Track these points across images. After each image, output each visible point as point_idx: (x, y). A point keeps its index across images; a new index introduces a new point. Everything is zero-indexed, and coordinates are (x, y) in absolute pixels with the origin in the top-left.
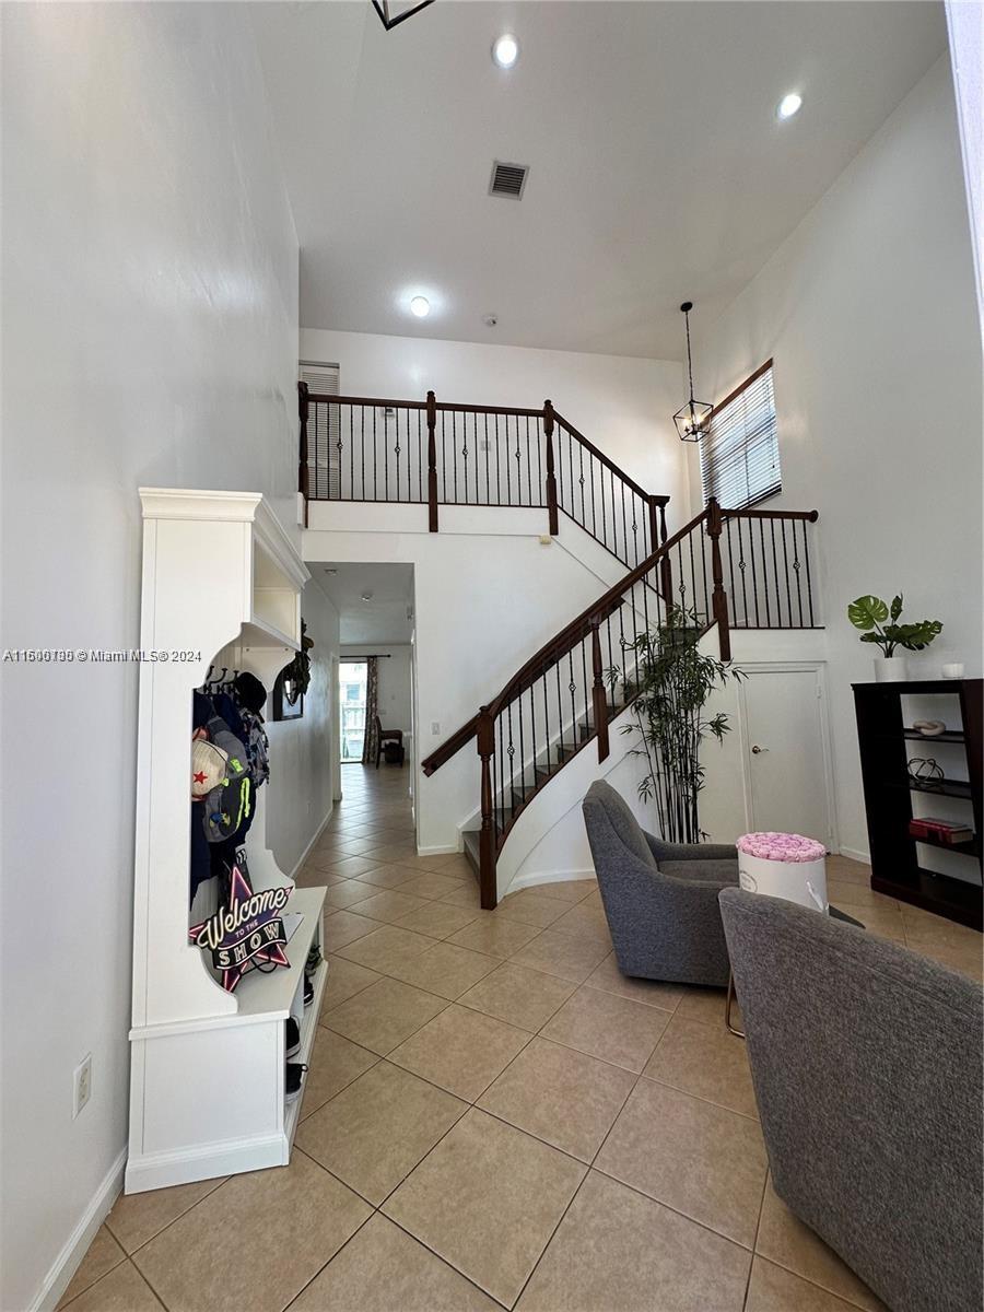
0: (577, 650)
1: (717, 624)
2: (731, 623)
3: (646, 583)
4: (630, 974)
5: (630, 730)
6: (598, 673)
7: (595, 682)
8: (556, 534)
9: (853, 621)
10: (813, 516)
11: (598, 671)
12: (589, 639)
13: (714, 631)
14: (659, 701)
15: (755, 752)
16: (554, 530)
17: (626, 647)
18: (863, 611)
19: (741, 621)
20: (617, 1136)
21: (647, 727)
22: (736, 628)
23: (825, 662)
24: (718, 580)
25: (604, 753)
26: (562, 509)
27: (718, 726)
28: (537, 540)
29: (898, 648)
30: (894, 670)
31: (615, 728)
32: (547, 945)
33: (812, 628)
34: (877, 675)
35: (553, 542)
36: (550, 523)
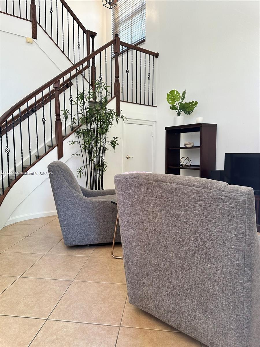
0: (47, 106)
1: (115, 98)
2: (121, 99)
3: (84, 77)
4: (70, 245)
5: (74, 143)
6: (58, 115)
7: (56, 119)
8: (36, 38)
9: (168, 101)
10: (156, 55)
11: (58, 113)
12: (53, 101)
13: (114, 100)
14: (88, 130)
15: (127, 158)
16: (35, 36)
17: (73, 103)
18: (172, 96)
19: (125, 100)
20: (61, 305)
21: (82, 142)
22: (123, 101)
23: (156, 121)
24: (117, 77)
25: (60, 155)
26: (39, 24)
27: (113, 143)
28: (24, 40)
29: (182, 112)
30: (181, 121)
31: (66, 143)
32: (27, 242)
33: (153, 106)
34: (174, 125)
35: (34, 43)
36: (32, 31)
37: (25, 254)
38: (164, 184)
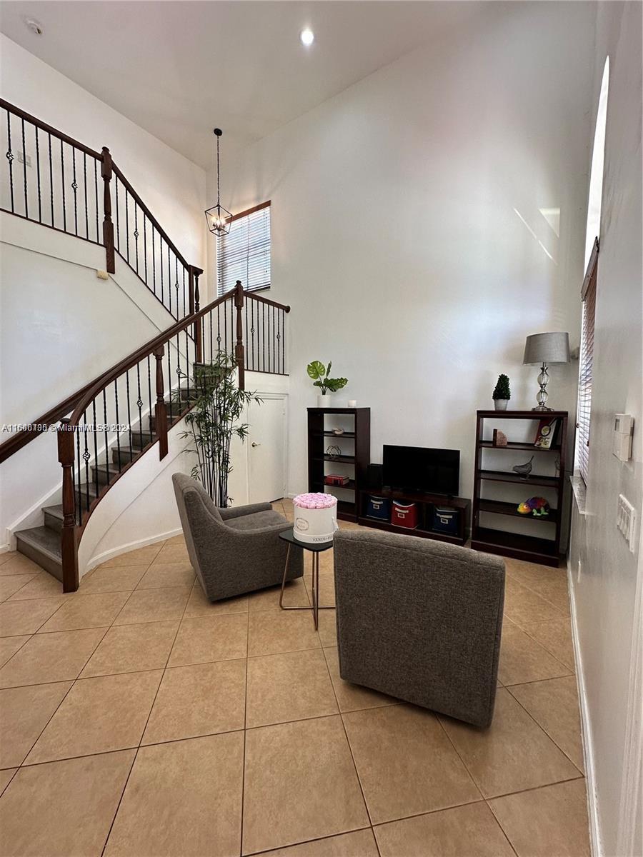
1: (238, 366)
2: (246, 368)
3: (186, 331)
5: (187, 435)
6: (160, 394)
7: (158, 401)
8: (113, 272)
9: (309, 374)
10: (287, 309)
11: (160, 391)
13: (237, 370)
14: (202, 417)
15: (253, 446)
16: (111, 268)
17: (181, 375)
18: (314, 369)
19: (250, 368)
20: (252, 702)
21: (197, 432)
22: (247, 370)
23: (287, 394)
24: (239, 337)
25: (164, 452)
26: (118, 252)
27: (241, 432)
28: (93, 273)
29: (328, 390)
30: (326, 401)
31: (174, 434)
32: (141, 602)
33: (283, 374)
34: (318, 405)
35: (110, 280)
36: (107, 261)
37: (148, 624)
38: (408, 551)
